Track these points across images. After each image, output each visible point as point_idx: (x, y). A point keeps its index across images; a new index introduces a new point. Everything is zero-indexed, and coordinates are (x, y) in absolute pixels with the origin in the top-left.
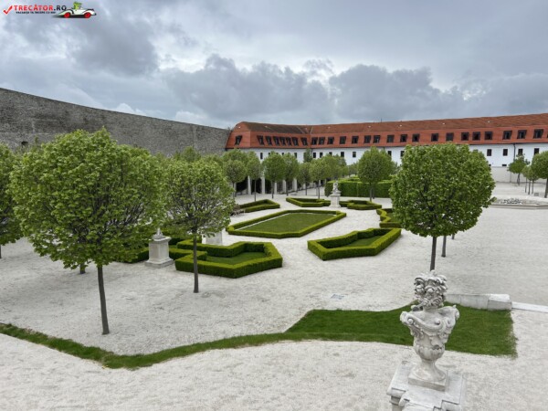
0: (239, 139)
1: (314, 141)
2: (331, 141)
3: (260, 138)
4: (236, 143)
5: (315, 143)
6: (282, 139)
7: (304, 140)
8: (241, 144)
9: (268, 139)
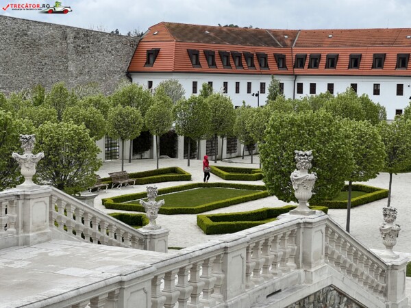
0: (154, 54)
2: (332, 62)
3: (193, 55)
4: (148, 63)
5: (302, 66)
7: (281, 60)
8: (158, 65)
9: (209, 55)
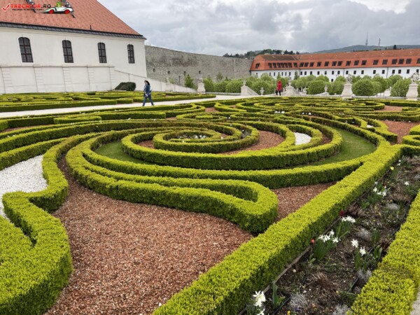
0: (258, 65)
1: (302, 65)
2: (312, 65)
3: (270, 64)
4: (256, 68)
6: (282, 64)
7: (295, 64)
8: (259, 68)
9: (274, 64)
